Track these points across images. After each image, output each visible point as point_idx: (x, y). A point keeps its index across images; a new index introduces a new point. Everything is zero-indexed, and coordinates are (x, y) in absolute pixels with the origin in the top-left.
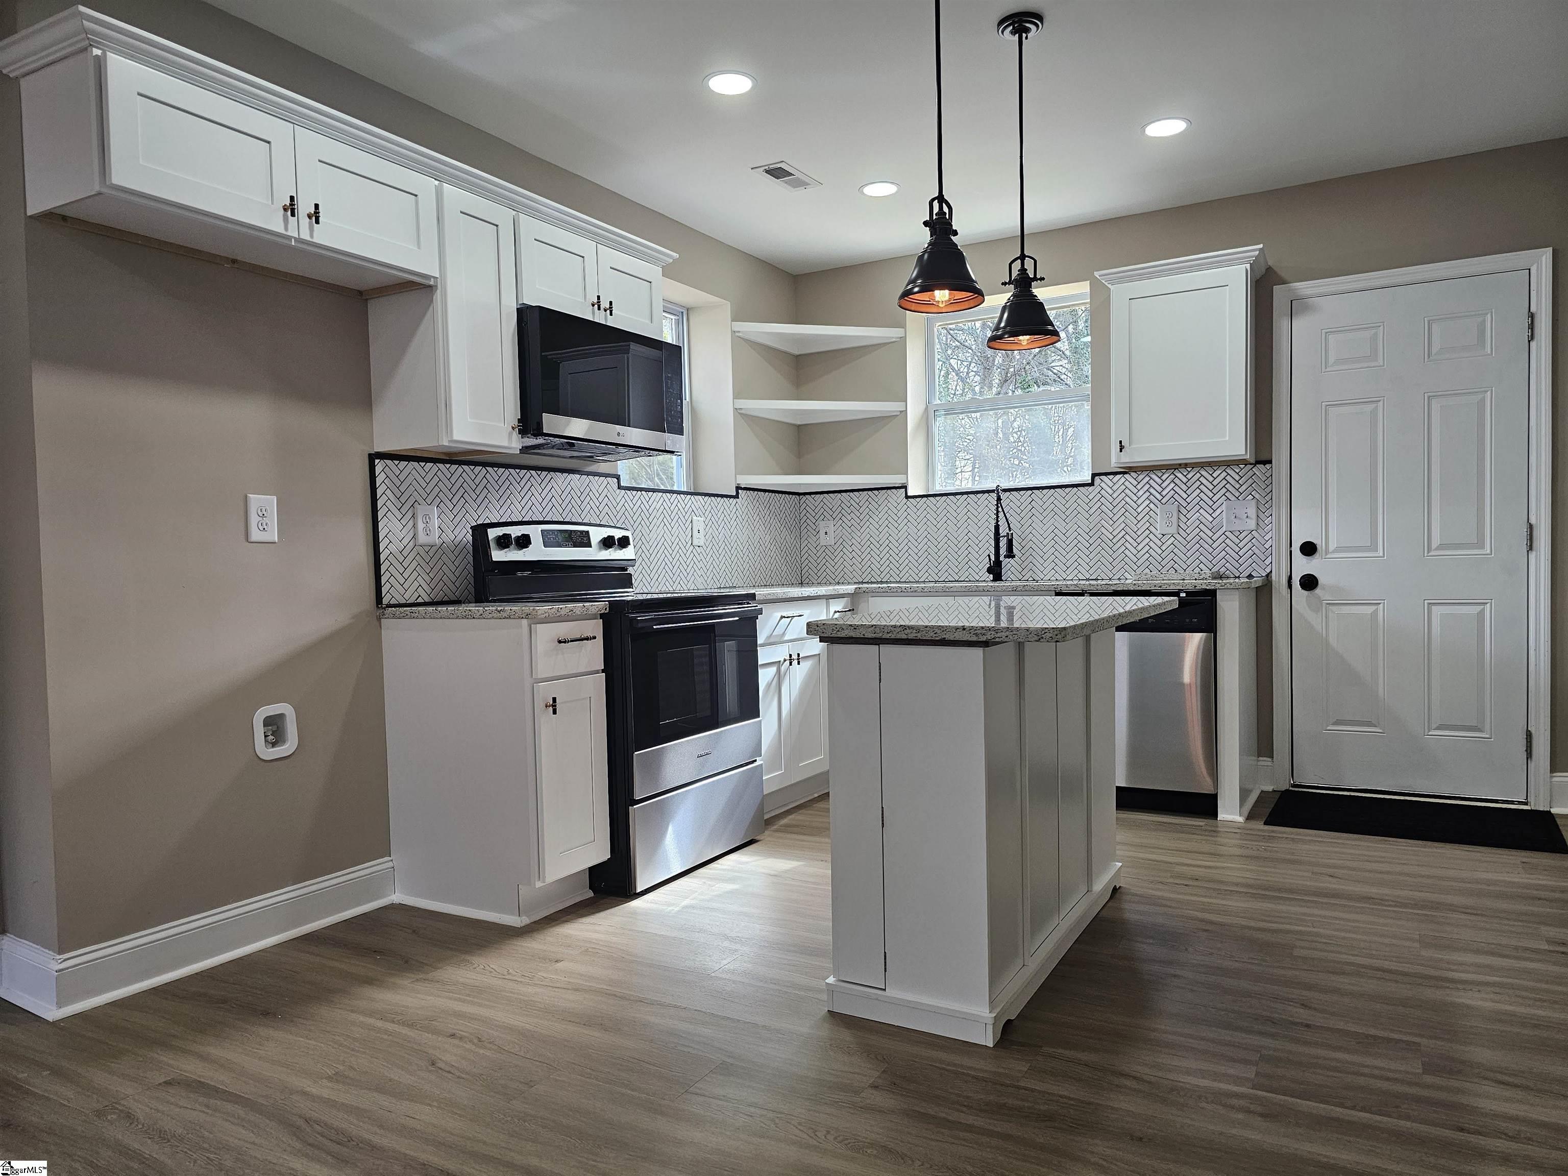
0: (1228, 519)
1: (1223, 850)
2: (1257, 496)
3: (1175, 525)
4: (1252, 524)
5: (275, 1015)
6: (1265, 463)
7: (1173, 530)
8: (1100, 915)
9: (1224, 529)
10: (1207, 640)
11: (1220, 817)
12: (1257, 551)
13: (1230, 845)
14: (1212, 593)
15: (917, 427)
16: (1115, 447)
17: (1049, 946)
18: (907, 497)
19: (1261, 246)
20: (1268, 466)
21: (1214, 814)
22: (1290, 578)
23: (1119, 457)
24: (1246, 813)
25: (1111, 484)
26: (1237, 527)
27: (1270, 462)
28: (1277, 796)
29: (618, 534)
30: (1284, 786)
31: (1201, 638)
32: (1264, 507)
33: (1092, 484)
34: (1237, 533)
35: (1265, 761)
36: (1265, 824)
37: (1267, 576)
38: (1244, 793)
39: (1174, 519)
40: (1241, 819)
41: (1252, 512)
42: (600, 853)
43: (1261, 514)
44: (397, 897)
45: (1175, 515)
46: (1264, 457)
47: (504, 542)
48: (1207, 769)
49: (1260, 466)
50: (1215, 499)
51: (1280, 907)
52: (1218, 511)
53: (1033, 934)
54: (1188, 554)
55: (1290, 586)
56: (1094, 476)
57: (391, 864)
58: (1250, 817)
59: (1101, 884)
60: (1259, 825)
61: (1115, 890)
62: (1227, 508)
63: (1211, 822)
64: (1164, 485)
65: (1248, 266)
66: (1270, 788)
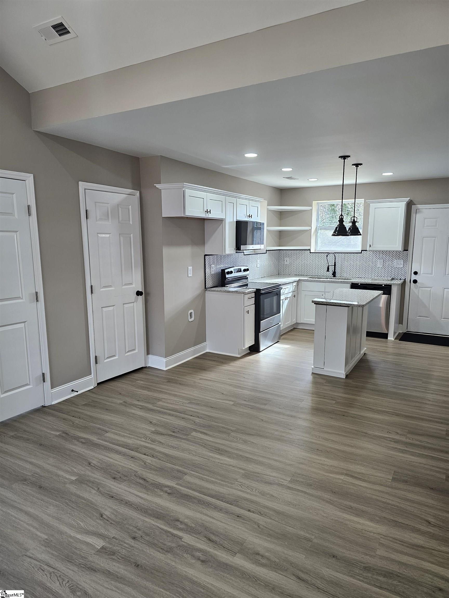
0: (396, 264)
1: (388, 346)
2: (404, 259)
3: (382, 265)
4: (402, 266)
5: (207, 370)
6: (406, 250)
7: (382, 266)
8: (362, 358)
9: (395, 267)
10: (388, 297)
11: (389, 338)
12: (403, 273)
13: (390, 345)
14: (391, 286)
15: (314, 233)
16: (368, 246)
17: (354, 362)
18: (310, 253)
19: (409, 198)
20: (407, 251)
21: (387, 338)
22: (410, 280)
23: (369, 249)
24: (395, 337)
25: (366, 253)
26: (398, 266)
27: (408, 250)
28: (403, 334)
29: (246, 268)
30: (405, 332)
31: (386, 297)
32: (405, 262)
33: (361, 253)
34: (398, 268)
35: (401, 325)
36: (399, 340)
37: (405, 279)
38: (395, 333)
39: (382, 264)
40: (393, 339)
41: (402, 263)
42: (252, 343)
43: (404, 264)
44: (208, 351)
45: (382, 262)
46: (406, 249)
47: (228, 273)
48: (386, 327)
49: (405, 251)
50: (393, 259)
51: (400, 358)
52: (394, 262)
53: (351, 359)
54: (385, 273)
55: (410, 282)
56: (362, 251)
57: (206, 344)
58: (395, 339)
59: (362, 352)
60: (398, 341)
61: (365, 354)
62: (396, 261)
63: (386, 340)
64: (380, 254)
65: (406, 203)
66: (401, 332)
